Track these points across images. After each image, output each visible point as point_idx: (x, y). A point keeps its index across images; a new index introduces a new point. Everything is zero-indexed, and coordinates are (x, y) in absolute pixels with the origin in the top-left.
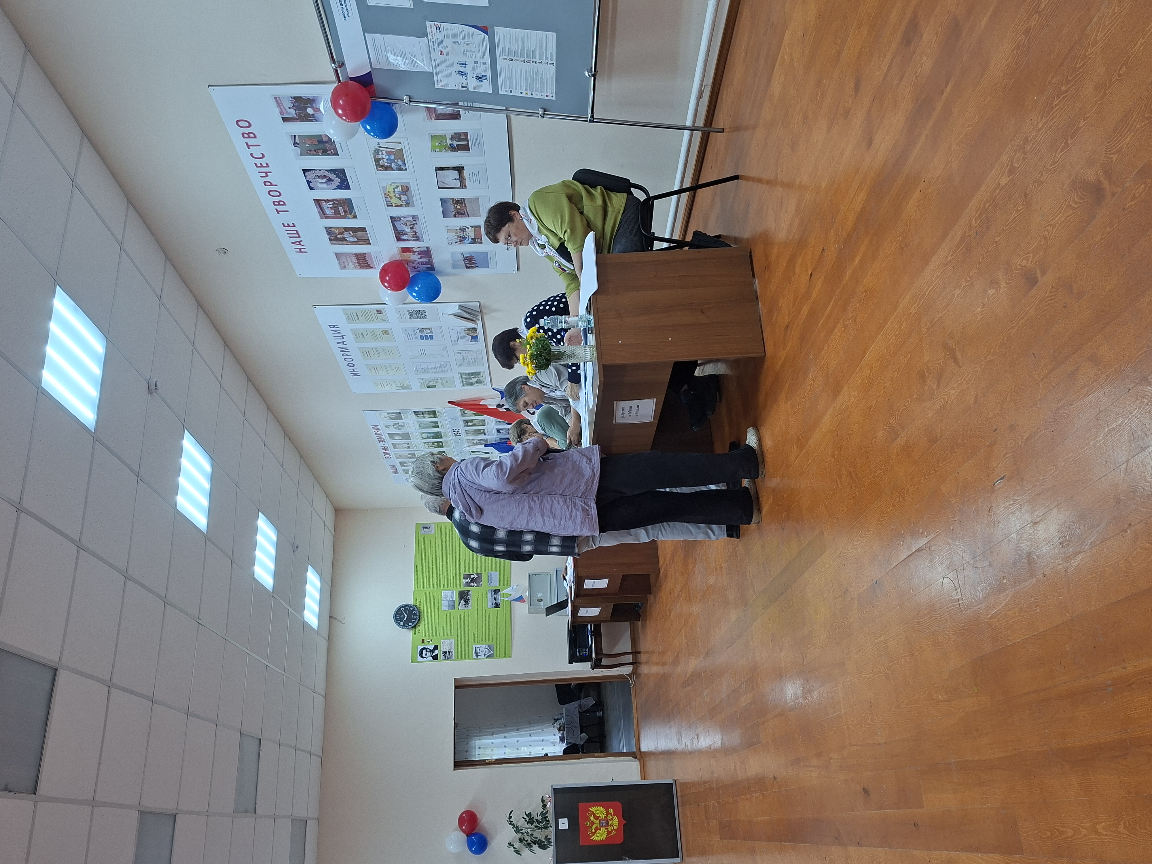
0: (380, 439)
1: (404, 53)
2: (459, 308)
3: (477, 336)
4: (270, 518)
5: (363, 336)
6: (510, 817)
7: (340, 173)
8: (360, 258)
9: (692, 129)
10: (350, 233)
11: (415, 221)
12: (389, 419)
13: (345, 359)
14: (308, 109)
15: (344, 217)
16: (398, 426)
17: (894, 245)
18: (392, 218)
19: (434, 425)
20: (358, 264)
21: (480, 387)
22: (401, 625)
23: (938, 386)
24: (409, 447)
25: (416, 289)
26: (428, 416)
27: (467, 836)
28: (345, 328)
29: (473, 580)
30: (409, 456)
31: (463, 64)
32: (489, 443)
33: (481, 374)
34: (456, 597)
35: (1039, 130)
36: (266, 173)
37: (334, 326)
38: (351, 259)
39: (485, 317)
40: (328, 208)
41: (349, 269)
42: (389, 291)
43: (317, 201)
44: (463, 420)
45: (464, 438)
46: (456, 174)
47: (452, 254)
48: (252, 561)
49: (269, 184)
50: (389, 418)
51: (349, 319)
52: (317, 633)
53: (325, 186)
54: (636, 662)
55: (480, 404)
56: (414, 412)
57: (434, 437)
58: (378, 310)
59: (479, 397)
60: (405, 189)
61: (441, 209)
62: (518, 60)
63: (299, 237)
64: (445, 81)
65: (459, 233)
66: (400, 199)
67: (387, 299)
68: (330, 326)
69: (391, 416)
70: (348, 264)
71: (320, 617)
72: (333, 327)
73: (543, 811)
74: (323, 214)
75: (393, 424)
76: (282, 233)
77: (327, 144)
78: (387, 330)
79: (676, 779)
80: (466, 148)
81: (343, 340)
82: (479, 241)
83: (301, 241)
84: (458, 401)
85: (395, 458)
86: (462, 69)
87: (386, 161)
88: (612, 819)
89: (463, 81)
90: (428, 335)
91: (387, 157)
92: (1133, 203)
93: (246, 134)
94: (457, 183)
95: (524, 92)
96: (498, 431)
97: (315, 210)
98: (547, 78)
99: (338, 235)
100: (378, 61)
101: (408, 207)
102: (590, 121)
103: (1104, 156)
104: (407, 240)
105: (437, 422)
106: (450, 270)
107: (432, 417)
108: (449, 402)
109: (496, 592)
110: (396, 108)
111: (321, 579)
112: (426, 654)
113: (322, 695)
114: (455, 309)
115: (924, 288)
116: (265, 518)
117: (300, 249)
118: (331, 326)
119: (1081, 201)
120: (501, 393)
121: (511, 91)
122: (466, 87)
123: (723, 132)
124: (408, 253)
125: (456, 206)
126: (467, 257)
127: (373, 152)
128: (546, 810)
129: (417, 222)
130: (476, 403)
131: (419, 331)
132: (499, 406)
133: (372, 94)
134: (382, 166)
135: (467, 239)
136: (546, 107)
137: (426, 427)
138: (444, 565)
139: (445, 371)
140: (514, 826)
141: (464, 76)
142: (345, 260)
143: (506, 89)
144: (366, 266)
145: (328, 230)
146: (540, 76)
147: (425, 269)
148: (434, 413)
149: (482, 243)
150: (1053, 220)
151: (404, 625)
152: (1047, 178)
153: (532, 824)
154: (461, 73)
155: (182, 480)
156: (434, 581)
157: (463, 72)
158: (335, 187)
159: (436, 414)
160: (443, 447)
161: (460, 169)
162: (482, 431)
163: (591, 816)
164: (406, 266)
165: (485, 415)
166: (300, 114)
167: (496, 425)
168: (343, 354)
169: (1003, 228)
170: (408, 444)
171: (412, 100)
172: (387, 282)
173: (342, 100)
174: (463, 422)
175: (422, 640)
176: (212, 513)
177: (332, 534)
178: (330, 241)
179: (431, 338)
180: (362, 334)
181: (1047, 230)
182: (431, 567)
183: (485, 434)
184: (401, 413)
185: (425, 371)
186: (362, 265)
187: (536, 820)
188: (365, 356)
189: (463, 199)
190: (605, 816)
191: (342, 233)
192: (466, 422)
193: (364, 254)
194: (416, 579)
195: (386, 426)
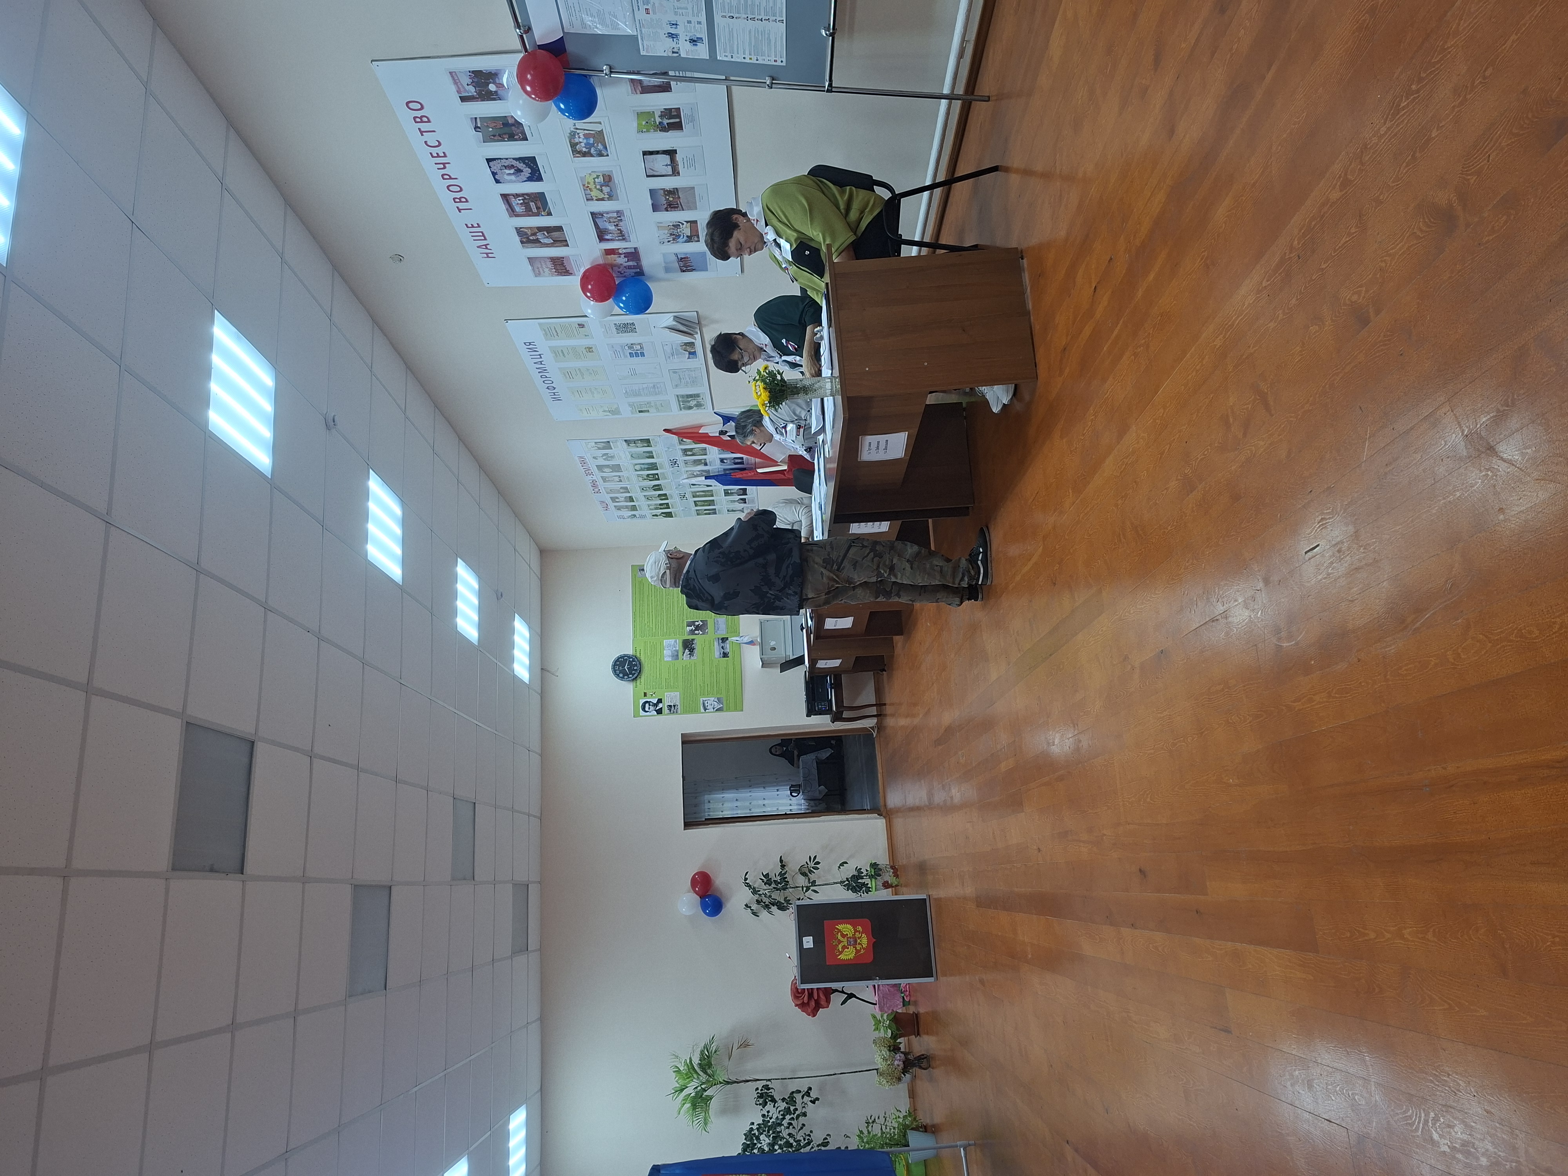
0: (588, 472)
1: (602, 12)
2: (674, 319)
3: (695, 351)
4: (470, 564)
5: (564, 355)
6: (746, 879)
7: (531, 161)
8: (556, 263)
9: (950, 98)
10: (544, 234)
11: (620, 217)
12: (596, 450)
13: (544, 382)
14: (490, 85)
15: (537, 214)
16: (607, 457)
17: (1198, 261)
18: (592, 214)
19: (648, 455)
20: (554, 270)
21: (699, 411)
22: (621, 678)
23: (1245, 435)
24: (621, 481)
25: (624, 298)
26: (642, 445)
27: (700, 897)
28: (543, 345)
29: (698, 628)
30: (621, 490)
31: (673, 24)
32: (710, 475)
33: (701, 395)
34: (679, 647)
35: (1382, 136)
36: (444, 164)
37: (530, 343)
38: (546, 265)
39: (704, 330)
40: (516, 203)
41: (544, 276)
42: (592, 302)
43: (505, 197)
44: (681, 449)
45: (683, 469)
46: (666, 159)
47: (664, 255)
48: (454, 612)
49: (448, 177)
50: (596, 448)
51: (547, 335)
52: (528, 687)
53: (513, 177)
54: (881, 715)
55: (699, 432)
56: (625, 441)
57: (648, 469)
58: (580, 323)
59: (698, 424)
60: (607, 179)
61: (650, 202)
62: (740, 18)
63: (485, 239)
64: (652, 46)
65: (672, 230)
66: (601, 191)
67: (589, 311)
68: (525, 343)
69: (599, 446)
70: (543, 271)
71: (531, 669)
74: (512, 212)
75: (601, 455)
76: (465, 236)
77: (513, 128)
78: (590, 347)
80: (678, 126)
81: (541, 360)
82: (696, 239)
83: (488, 244)
84: (675, 429)
85: (605, 492)
86: (673, 31)
87: (584, 146)
88: (861, 937)
89: (674, 45)
90: (639, 352)
91: (585, 141)
92: (1491, 238)
93: (418, 117)
94: (669, 170)
95: (748, 57)
96: (722, 460)
97: (502, 207)
98: (776, 38)
99: (531, 236)
100: (571, 24)
101: (612, 200)
102: (828, 91)
103: (1460, 177)
104: (612, 240)
105: (652, 452)
106: (661, 274)
107: (645, 446)
108: (666, 430)
109: (724, 640)
110: (594, 81)
111: (530, 628)
112: (649, 708)
113: (537, 754)
114: (669, 320)
115: (1232, 317)
116: (464, 564)
117: (487, 254)
118: (527, 344)
119: (1428, 230)
121: (732, 56)
122: (677, 53)
123: (988, 101)
124: (613, 256)
125: (667, 197)
126: (682, 259)
127: (568, 135)
128: (785, 871)
129: (622, 218)
130: (695, 430)
131: (628, 347)
132: (721, 433)
133: (566, 65)
134: (579, 152)
135: (682, 237)
136: (775, 75)
137: (639, 458)
138: (665, 612)
139: (659, 393)
140: (751, 888)
141: (675, 39)
142: (540, 266)
143: (726, 54)
144: (564, 272)
145: (519, 231)
146: (767, 36)
147: (633, 274)
148: (648, 441)
150: (1392, 249)
151: (623, 678)
152: (1387, 197)
153: (770, 885)
154: (672, 36)
155: (371, 527)
156: (654, 628)
157: (673, 34)
158: (525, 179)
159: (650, 442)
160: (659, 480)
161: (671, 153)
162: (702, 461)
163: (838, 934)
164: (610, 270)
165: (705, 444)
166: (481, 91)
167: (719, 454)
168: (541, 376)
169: (1331, 253)
170: (620, 477)
171: (613, 70)
172: (589, 291)
173: (531, 74)
174: (681, 452)
176: (406, 562)
177: (539, 577)
178: (522, 243)
179: (642, 355)
180: (563, 352)
181: (1385, 261)
182: (651, 613)
183: (706, 465)
184: (611, 442)
185: (637, 394)
186: (560, 271)
187: (774, 881)
188: (566, 378)
189: (676, 188)
190: (853, 933)
191: (534, 234)
192: (685, 452)
193: (561, 258)
194: (634, 627)
195: (593, 457)
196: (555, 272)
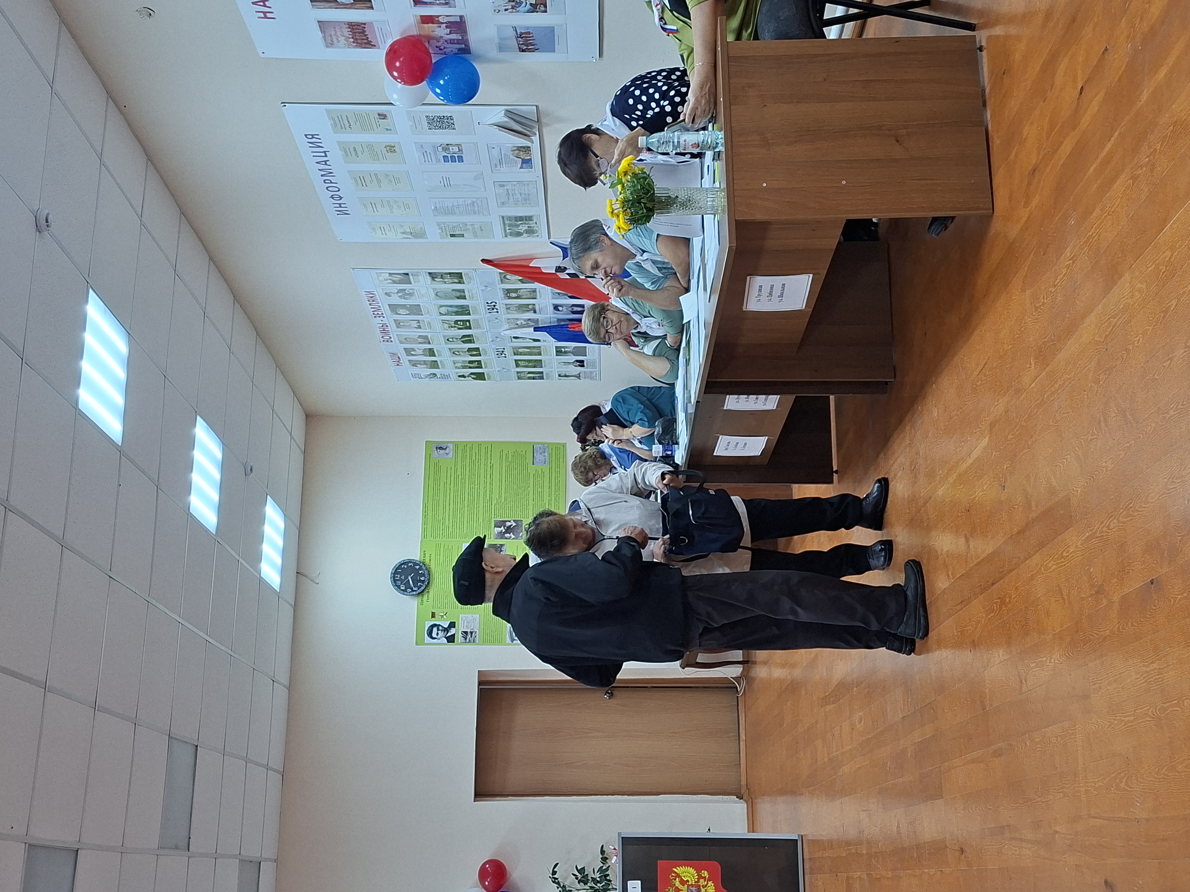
0: (377, 313)
2: (505, 114)
3: (530, 159)
4: (212, 425)
5: (356, 154)
6: (554, 873)
8: (355, 31)
12: (390, 283)
13: (327, 188)
16: (404, 294)
19: (458, 294)
20: (352, 40)
21: (531, 239)
22: (402, 590)
24: (420, 327)
25: (442, 82)
26: (451, 281)
28: (330, 139)
30: (420, 340)
32: (540, 326)
33: (535, 219)
37: (312, 135)
38: (342, 32)
39: (545, 130)
41: (338, 47)
42: (400, 84)
44: (503, 289)
45: (504, 316)
47: (500, 28)
48: (187, 488)
50: (390, 281)
51: (336, 125)
52: (278, 595)
54: (748, 661)
55: (531, 265)
56: (430, 273)
57: (457, 313)
58: (381, 112)
59: (528, 255)
67: (395, 96)
68: (306, 135)
69: (394, 279)
70: (338, 39)
71: (283, 572)
72: (310, 137)
73: (603, 867)
75: (397, 291)
78: (392, 145)
79: (802, 834)
81: (325, 159)
82: (543, 8)
84: (496, 260)
85: (398, 342)
88: (706, 886)
90: (456, 155)
96: (556, 307)
104: (431, 3)
105: (463, 291)
106: (494, 53)
107: (456, 283)
108: (483, 261)
111: (286, 517)
112: (437, 634)
113: (284, 686)
114: (499, 115)
116: (205, 424)
117: (264, 13)
118: (308, 136)
120: (564, 249)
124: (430, 25)
126: (522, 34)
128: (607, 866)
130: (525, 264)
131: (443, 148)
132: (560, 269)
135: (524, 4)
137: (446, 298)
138: (466, 506)
139: (479, 212)
140: (560, 885)
142: (333, 33)
144: (365, 43)
147: (456, 51)
148: (459, 276)
149: (546, 11)
151: (405, 590)
153: (585, 884)
155: (86, 366)
156: (451, 527)
159: (462, 278)
160: (471, 329)
162: (530, 307)
163: (675, 880)
164: (427, 45)
165: (536, 283)
167: (553, 298)
168: (324, 181)
170: (419, 321)
172: (397, 69)
174: (502, 293)
175: (432, 613)
176: (129, 416)
177: (301, 450)
179: (460, 160)
180: (355, 150)
182: (447, 507)
183: (535, 312)
184: (410, 275)
185: (450, 211)
186: (359, 41)
187: (592, 878)
188: (357, 184)
190: (696, 880)
192: (508, 293)
193: (363, 24)
194: (424, 523)
195: (386, 293)
196: (353, 42)
